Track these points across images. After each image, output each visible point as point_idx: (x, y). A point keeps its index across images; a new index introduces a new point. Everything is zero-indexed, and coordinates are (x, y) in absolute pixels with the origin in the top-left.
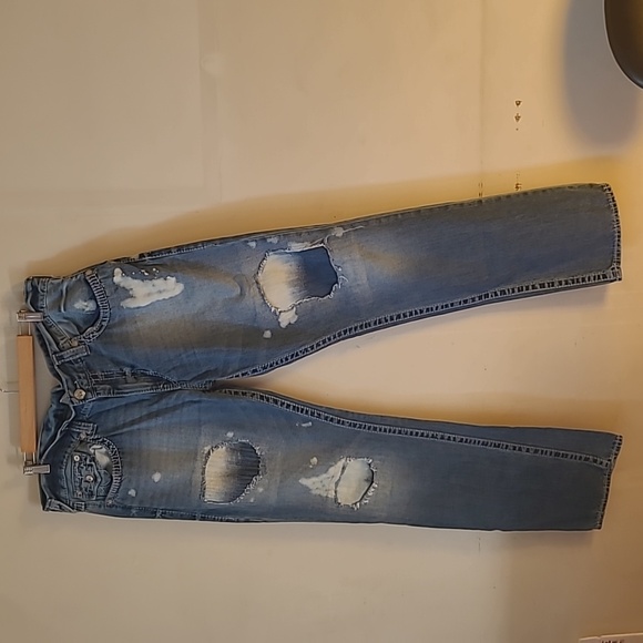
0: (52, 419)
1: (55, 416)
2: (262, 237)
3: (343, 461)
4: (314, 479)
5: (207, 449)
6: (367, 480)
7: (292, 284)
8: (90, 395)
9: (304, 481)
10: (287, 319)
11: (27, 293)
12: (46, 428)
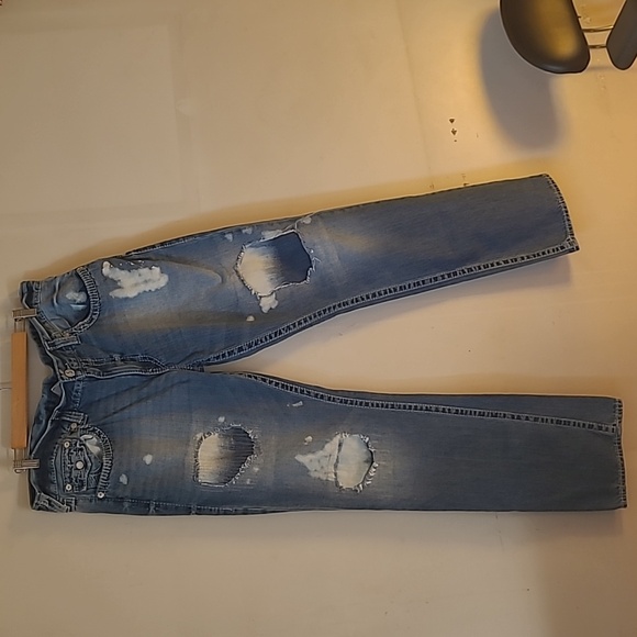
0: (43, 411)
1: (46, 409)
2: (238, 230)
3: (338, 437)
4: (310, 456)
5: (199, 436)
6: (367, 462)
7: (269, 271)
8: (79, 373)
9: (300, 458)
10: (268, 303)
11: (23, 295)
12: (37, 421)
